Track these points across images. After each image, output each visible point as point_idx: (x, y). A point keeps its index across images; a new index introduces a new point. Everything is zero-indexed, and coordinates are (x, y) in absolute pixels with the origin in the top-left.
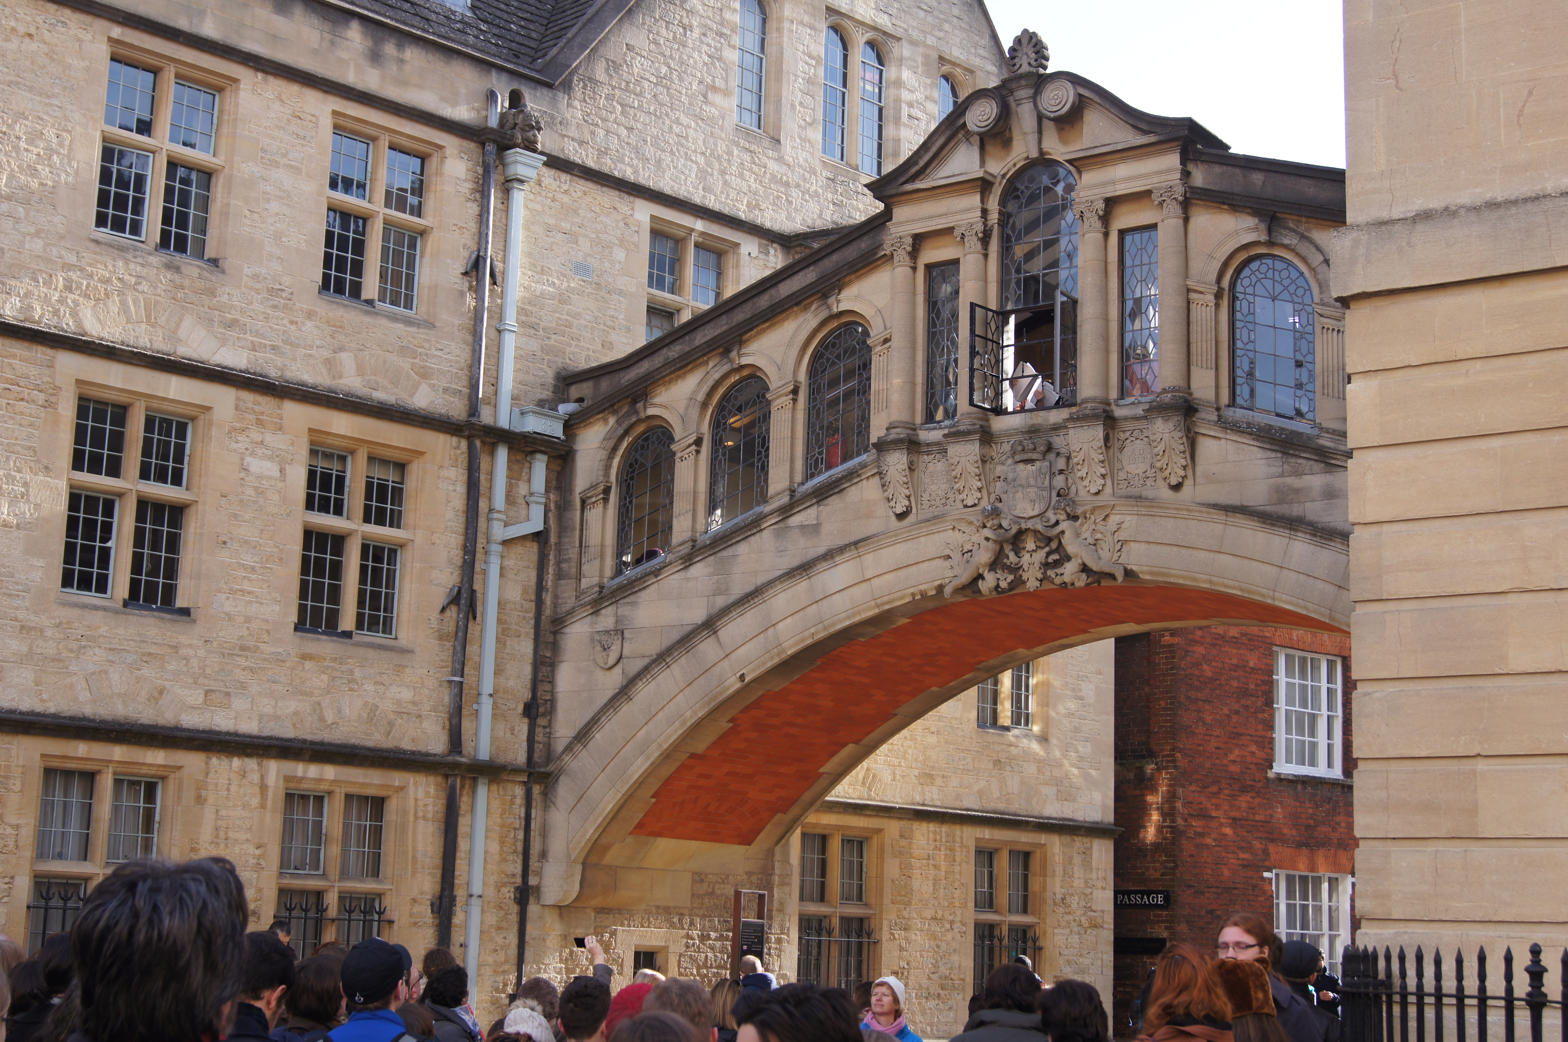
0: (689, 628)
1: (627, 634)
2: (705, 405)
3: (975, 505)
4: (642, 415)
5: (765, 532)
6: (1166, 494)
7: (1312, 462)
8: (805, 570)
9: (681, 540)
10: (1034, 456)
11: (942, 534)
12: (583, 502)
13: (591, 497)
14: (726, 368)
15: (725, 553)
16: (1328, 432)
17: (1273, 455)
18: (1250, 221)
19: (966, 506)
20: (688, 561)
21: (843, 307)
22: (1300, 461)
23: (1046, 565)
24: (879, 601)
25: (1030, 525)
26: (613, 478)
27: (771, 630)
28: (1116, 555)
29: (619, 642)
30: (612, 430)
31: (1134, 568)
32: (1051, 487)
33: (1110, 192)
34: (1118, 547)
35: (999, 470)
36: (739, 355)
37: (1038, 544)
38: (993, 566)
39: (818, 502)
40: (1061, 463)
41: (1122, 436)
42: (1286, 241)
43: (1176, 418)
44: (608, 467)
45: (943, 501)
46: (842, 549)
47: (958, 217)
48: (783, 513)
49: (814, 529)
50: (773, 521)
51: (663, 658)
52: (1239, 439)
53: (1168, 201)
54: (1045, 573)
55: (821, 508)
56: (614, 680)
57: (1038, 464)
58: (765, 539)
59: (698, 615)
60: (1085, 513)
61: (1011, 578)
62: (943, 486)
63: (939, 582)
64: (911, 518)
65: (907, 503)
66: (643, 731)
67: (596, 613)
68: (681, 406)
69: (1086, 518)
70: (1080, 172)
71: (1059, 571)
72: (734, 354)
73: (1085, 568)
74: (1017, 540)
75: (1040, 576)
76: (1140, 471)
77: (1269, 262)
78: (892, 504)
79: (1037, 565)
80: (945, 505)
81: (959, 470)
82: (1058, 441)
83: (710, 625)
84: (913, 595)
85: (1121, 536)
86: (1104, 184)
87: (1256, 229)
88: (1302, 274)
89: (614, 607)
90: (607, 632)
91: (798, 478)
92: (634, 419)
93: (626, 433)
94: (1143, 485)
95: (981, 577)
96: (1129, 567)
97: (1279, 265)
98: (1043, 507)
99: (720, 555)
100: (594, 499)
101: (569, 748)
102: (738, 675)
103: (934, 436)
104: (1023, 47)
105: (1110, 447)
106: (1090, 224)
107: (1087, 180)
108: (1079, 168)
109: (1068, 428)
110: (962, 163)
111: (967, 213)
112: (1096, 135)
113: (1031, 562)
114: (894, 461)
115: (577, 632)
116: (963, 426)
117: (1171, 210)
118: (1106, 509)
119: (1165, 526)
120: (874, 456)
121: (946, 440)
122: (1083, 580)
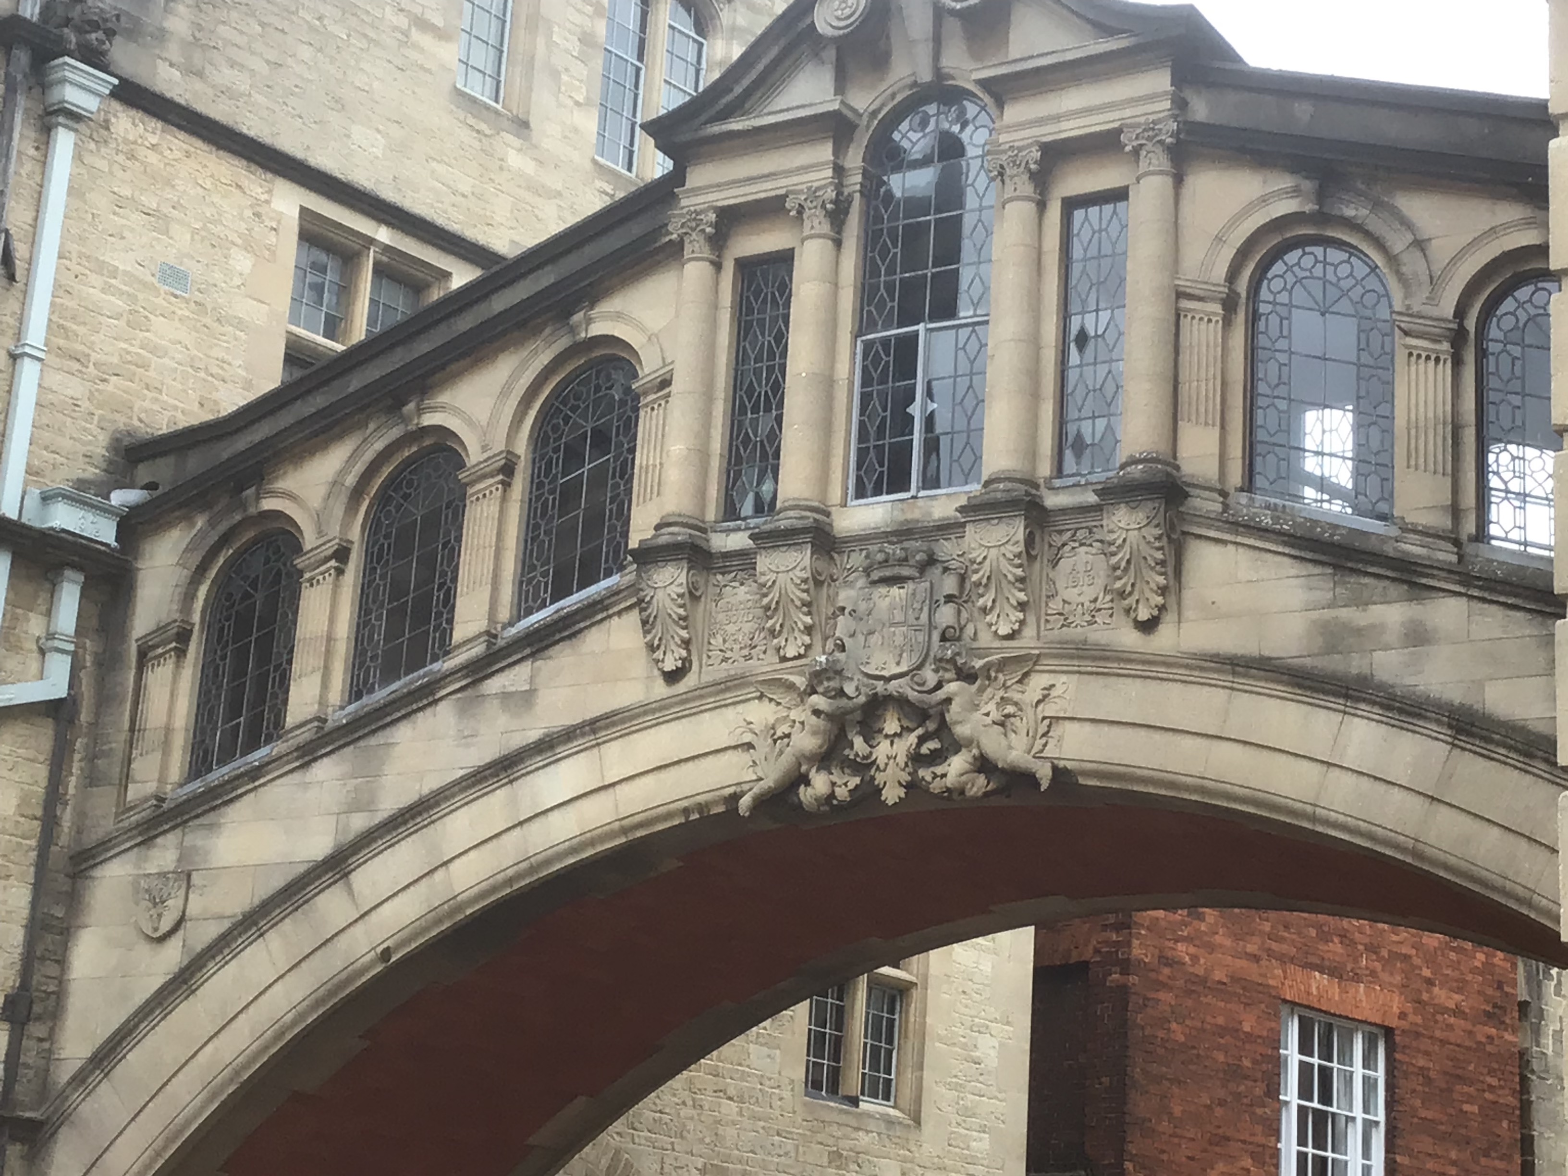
0: (302, 869)
1: (196, 878)
2: (357, 493)
3: (799, 657)
4: (252, 511)
5: (442, 705)
6: (1129, 637)
7: (1387, 583)
8: (505, 769)
9: (300, 719)
10: (905, 572)
11: (740, 708)
12: (142, 655)
13: (157, 646)
14: (395, 433)
15: (373, 741)
16: (1415, 531)
17: (1318, 570)
18: (1286, 182)
19: (784, 659)
20: (310, 753)
21: (597, 329)
22: (1366, 580)
23: (916, 759)
24: (625, 822)
26: (196, 618)
27: (439, 875)
28: (1039, 743)
29: (182, 892)
30: (202, 535)
31: (1069, 765)
32: (931, 626)
33: (1051, 133)
34: (1042, 728)
35: (845, 596)
36: (420, 411)
37: (906, 723)
39: (532, 655)
40: (949, 585)
41: (1058, 540)
42: (1349, 212)
43: (1150, 505)
44: (189, 597)
45: (745, 652)
46: (569, 734)
47: (795, 180)
48: (474, 672)
49: (525, 699)
50: (457, 686)
51: (254, 920)
52: (1259, 544)
53: (1149, 146)
54: (912, 774)
55: (539, 663)
56: (168, 960)
57: (910, 586)
58: (442, 717)
60: (987, 667)
61: (857, 780)
62: (748, 627)
63: (731, 790)
64: (690, 681)
65: (684, 653)
66: (210, 1047)
67: (147, 842)
68: (319, 498)
69: (989, 678)
70: (1000, 104)
71: (939, 770)
72: (411, 406)
75: (905, 777)
76: (1086, 599)
77: (1318, 251)
78: (659, 654)
79: (902, 759)
80: (748, 658)
81: (774, 595)
82: (947, 549)
83: (341, 862)
84: (686, 811)
85: (1049, 709)
86: (1041, 122)
87: (1296, 192)
88: (1374, 268)
89: (178, 831)
90: (163, 875)
91: (504, 614)
92: (238, 518)
93: (224, 541)
94: (1090, 623)
96: (1061, 764)
97: (1335, 255)
98: (915, 659)
99: (362, 743)
100: (160, 650)
101: (79, 1079)
102: (379, 950)
103: (737, 541)
105: (1046, 555)
106: (1014, 187)
107: (1012, 115)
108: (994, 96)
109: (965, 526)
110: (806, 95)
111: (809, 173)
112: (1033, 41)
113: (891, 753)
114: (667, 582)
115: (114, 878)
116: (787, 520)
117: (1151, 161)
118: (1025, 664)
119: (1125, 693)
120: (634, 574)
121: (761, 548)
122: (979, 784)
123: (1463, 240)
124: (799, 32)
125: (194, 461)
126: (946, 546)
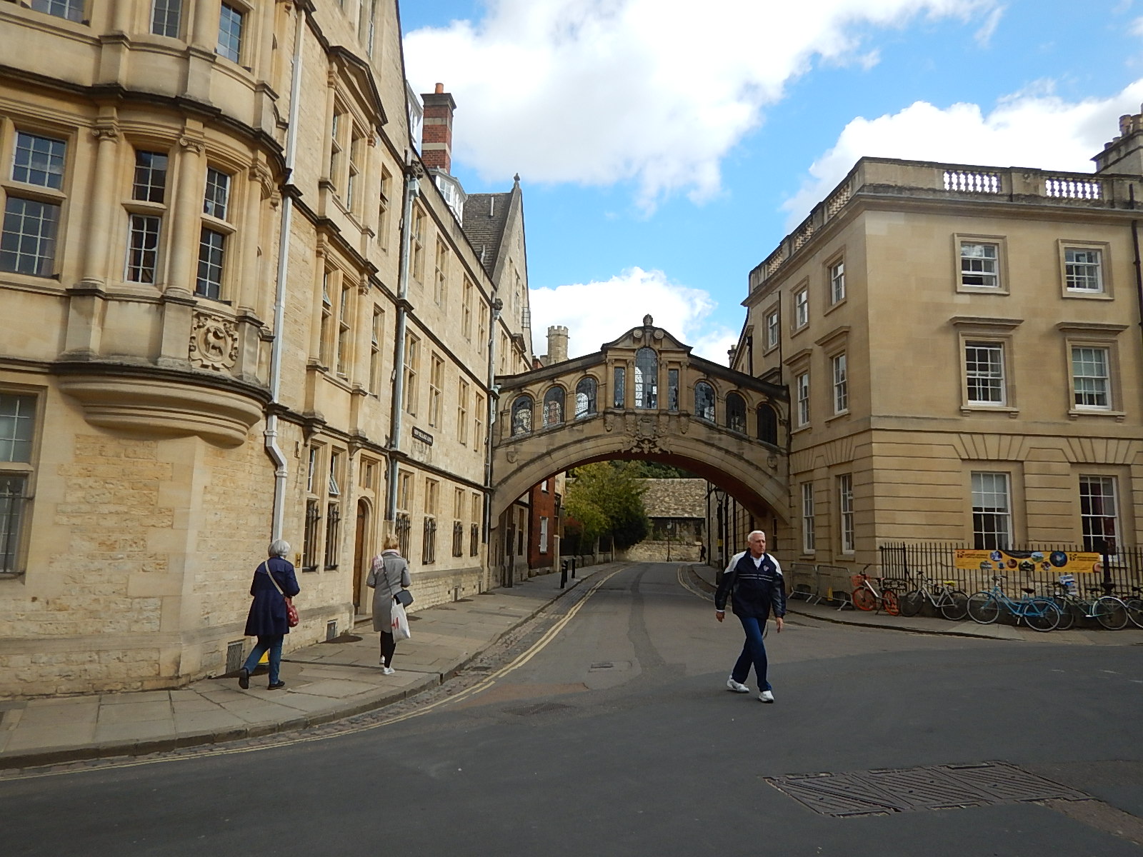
0: (541, 454)
1: (519, 454)
2: (544, 391)
3: (632, 431)
4: (523, 392)
8: (580, 442)
9: (537, 429)
11: (621, 437)
12: (501, 414)
14: (552, 383)
17: (707, 429)
19: (628, 431)
20: (540, 435)
23: (650, 448)
24: (601, 452)
25: (648, 437)
26: (510, 408)
28: (669, 447)
29: (517, 455)
30: (512, 395)
31: (672, 451)
32: (652, 429)
33: (670, 360)
34: (669, 445)
37: (649, 443)
38: (635, 447)
40: (655, 424)
42: (710, 379)
44: (509, 405)
46: (591, 438)
47: (628, 357)
48: (572, 426)
49: (582, 431)
51: (532, 461)
52: (699, 424)
53: (683, 365)
56: (515, 466)
57: (650, 423)
58: (566, 431)
59: (545, 451)
60: (662, 437)
61: (640, 450)
62: (620, 425)
63: (619, 449)
64: (611, 432)
65: (612, 428)
66: (525, 481)
67: (507, 446)
68: (536, 392)
71: (654, 450)
72: (555, 380)
73: (660, 450)
74: (643, 442)
75: (648, 450)
76: (674, 428)
77: (704, 384)
78: (608, 428)
80: (621, 430)
81: (628, 422)
83: (549, 453)
85: (670, 443)
86: (668, 358)
88: (712, 388)
89: (514, 445)
90: (512, 452)
91: (574, 416)
92: (520, 392)
93: (517, 396)
94: (675, 431)
95: (632, 449)
97: (706, 385)
98: (651, 434)
100: (505, 414)
101: (500, 484)
102: (557, 467)
103: (617, 411)
104: (648, 319)
105: (669, 421)
106: (664, 366)
107: (663, 355)
108: (661, 352)
109: (658, 416)
110: (628, 343)
111: (630, 356)
112: (666, 345)
113: (646, 447)
114: (610, 417)
115: (501, 452)
116: (631, 411)
117: (684, 367)
118: (667, 436)
119: (681, 442)
120: (601, 414)
121: (625, 414)
123: (726, 387)
124: (630, 334)
125: (508, 380)
126: (654, 418)
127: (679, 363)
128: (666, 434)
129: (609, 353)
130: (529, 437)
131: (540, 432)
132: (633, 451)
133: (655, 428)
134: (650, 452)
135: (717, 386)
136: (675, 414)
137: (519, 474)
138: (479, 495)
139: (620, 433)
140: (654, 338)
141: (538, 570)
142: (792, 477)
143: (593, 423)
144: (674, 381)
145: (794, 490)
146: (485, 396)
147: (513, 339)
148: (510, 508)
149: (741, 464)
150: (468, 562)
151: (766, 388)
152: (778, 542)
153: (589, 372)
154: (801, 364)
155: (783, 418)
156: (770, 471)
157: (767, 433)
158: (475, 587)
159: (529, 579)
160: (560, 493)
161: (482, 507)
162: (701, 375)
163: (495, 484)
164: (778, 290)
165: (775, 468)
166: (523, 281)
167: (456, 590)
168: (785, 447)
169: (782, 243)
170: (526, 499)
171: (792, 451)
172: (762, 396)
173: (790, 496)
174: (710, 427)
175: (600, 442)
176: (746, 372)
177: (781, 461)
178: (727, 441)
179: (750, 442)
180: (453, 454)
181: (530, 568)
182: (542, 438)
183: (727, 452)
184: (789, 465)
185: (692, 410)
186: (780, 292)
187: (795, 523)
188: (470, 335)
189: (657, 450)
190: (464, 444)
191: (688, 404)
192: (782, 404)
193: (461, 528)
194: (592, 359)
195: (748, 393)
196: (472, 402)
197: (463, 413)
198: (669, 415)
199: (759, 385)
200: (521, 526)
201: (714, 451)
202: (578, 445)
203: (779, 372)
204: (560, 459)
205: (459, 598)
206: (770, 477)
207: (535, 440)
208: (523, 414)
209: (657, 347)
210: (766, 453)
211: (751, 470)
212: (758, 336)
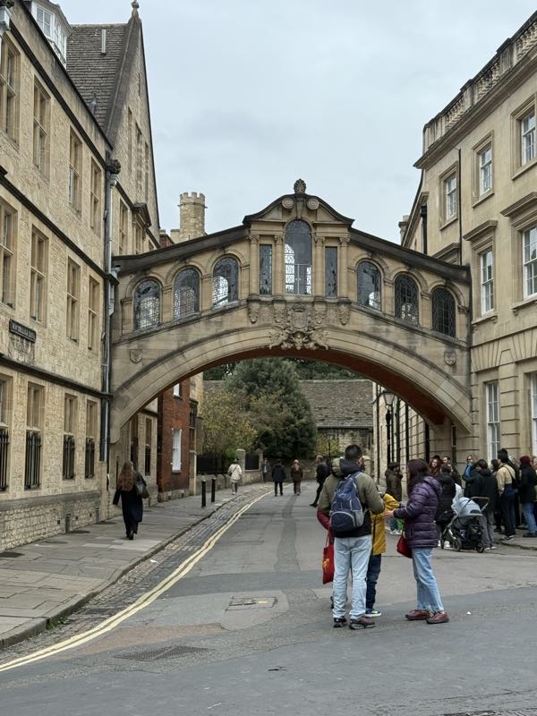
0: (171, 351)
1: (144, 351)
2: (173, 276)
3: (280, 322)
4: (148, 275)
5: (201, 322)
6: (341, 326)
7: (383, 322)
8: (218, 336)
9: (166, 321)
10: (302, 310)
11: (268, 330)
12: (122, 303)
14: (183, 265)
15: (185, 328)
16: (387, 315)
17: (372, 319)
18: (365, 252)
19: (277, 322)
20: (170, 328)
21: (229, 252)
22: (380, 321)
23: (304, 342)
24: (244, 348)
25: (301, 330)
26: (133, 296)
27: (204, 355)
28: (326, 342)
29: (141, 353)
30: (135, 279)
32: (307, 320)
33: (327, 235)
34: (326, 340)
35: (289, 313)
36: (189, 262)
37: (302, 336)
38: (286, 341)
40: (309, 313)
42: (376, 260)
43: (347, 305)
44: (132, 292)
45: (268, 319)
46: (232, 331)
47: (275, 232)
48: (209, 317)
49: (221, 323)
50: (205, 319)
51: (161, 360)
53: (344, 241)
55: (223, 317)
56: (139, 367)
57: (302, 313)
58: (201, 324)
59: (174, 347)
60: (317, 328)
61: (292, 345)
62: (268, 315)
63: (267, 345)
64: (257, 324)
65: (256, 319)
66: (153, 384)
67: (130, 343)
68: (164, 276)
70: (316, 228)
71: (308, 345)
72: (187, 261)
73: (316, 345)
74: (294, 335)
75: (301, 345)
76: (333, 319)
77: (369, 264)
78: (251, 318)
80: (268, 321)
83: (181, 351)
84: (257, 347)
85: (327, 336)
87: (367, 255)
88: (378, 269)
89: (138, 341)
90: (135, 350)
92: (144, 277)
94: (334, 323)
95: (282, 344)
98: (304, 326)
99: (183, 328)
100: (125, 303)
101: (121, 389)
103: (264, 299)
104: (300, 184)
105: (326, 311)
106: (319, 243)
107: (319, 230)
108: (315, 225)
109: (313, 303)
110: (276, 216)
111: (278, 231)
112: (323, 217)
113: (299, 341)
114: (255, 306)
115: (122, 349)
116: (279, 298)
117: (344, 244)
118: (323, 329)
119: (341, 336)
120: (244, 302)
121: (273, 302)
122: (315, 348)
123: (393, 268)
124: (277, 204)
125: (130, 262)
126: (308, 306)
127: (338, 239)
128: (323, 325)
129: (254, 227)
130: (157, 331)
131: (168, 325)
132: (282, 347)
133: (309, 318)
134: (303, 346)
135: (384, 267)
136: (333, 301)
137: (145, 378)
138: (96, 403)
139: (267, 326)
140: (308, 209)
141: (170, 494)
142: (473, 375)
143: (235, 313)
144: (331, 263)
145: (476, 392)
146: (100, 280)
147: (135, 209)
148: (134, 419)
149: (412, 362)
150: (81, 484)
151: (443, 269)
152: (457, 453)
153: (231, 250)
154: (485, 239)
155: (463, 304)
156: (447, 369)
157: (444, 325)
158: (91, 515)
159: (159, 504)
160: (196, 398)
161: (99, 417)
162: (363, 254)
163: (115, 389)
164: (458, 147)
165: (453, 365)
166: (145, 138)
167: (68, 520)
168: (464, 340)
169: (464, 89)
170: (154, 407)
171: (474, 344)
172: (436, 279)
173: (471, 399)
174: (376, 317)
175: (243, 336)
176: (420, 249)
177: (461, 358)
178: (395, 334)
179: (424, 334)
180: (62, 353)
181: (160, 490)
182: (172, 332)
183: (396, 347)
184: (469, 362)
185: (353, 297)
186: (460, 151)
187: (477, 430)
188: (80, 206)
189: (311, 345)
190: (75, 341)
191: (349, 288)
192: (462, 290)
193: (73, 443)
194: (232, 235)
195: (421, 276)
196: (84, 288)
197: (73, 302)
198: (326, 303)
199: (434, 266)
200: (148, 440)
201: (380, 346)
202: (217, 341)
203: (457, 249)
204: (194, 358)
205: (71, 529)
206: (448, 377)
207: (164, 335)
208: (148, 303)
209: (311, 220)
210: (442, 348)
211: (425, 369)
212: (433, 205)
